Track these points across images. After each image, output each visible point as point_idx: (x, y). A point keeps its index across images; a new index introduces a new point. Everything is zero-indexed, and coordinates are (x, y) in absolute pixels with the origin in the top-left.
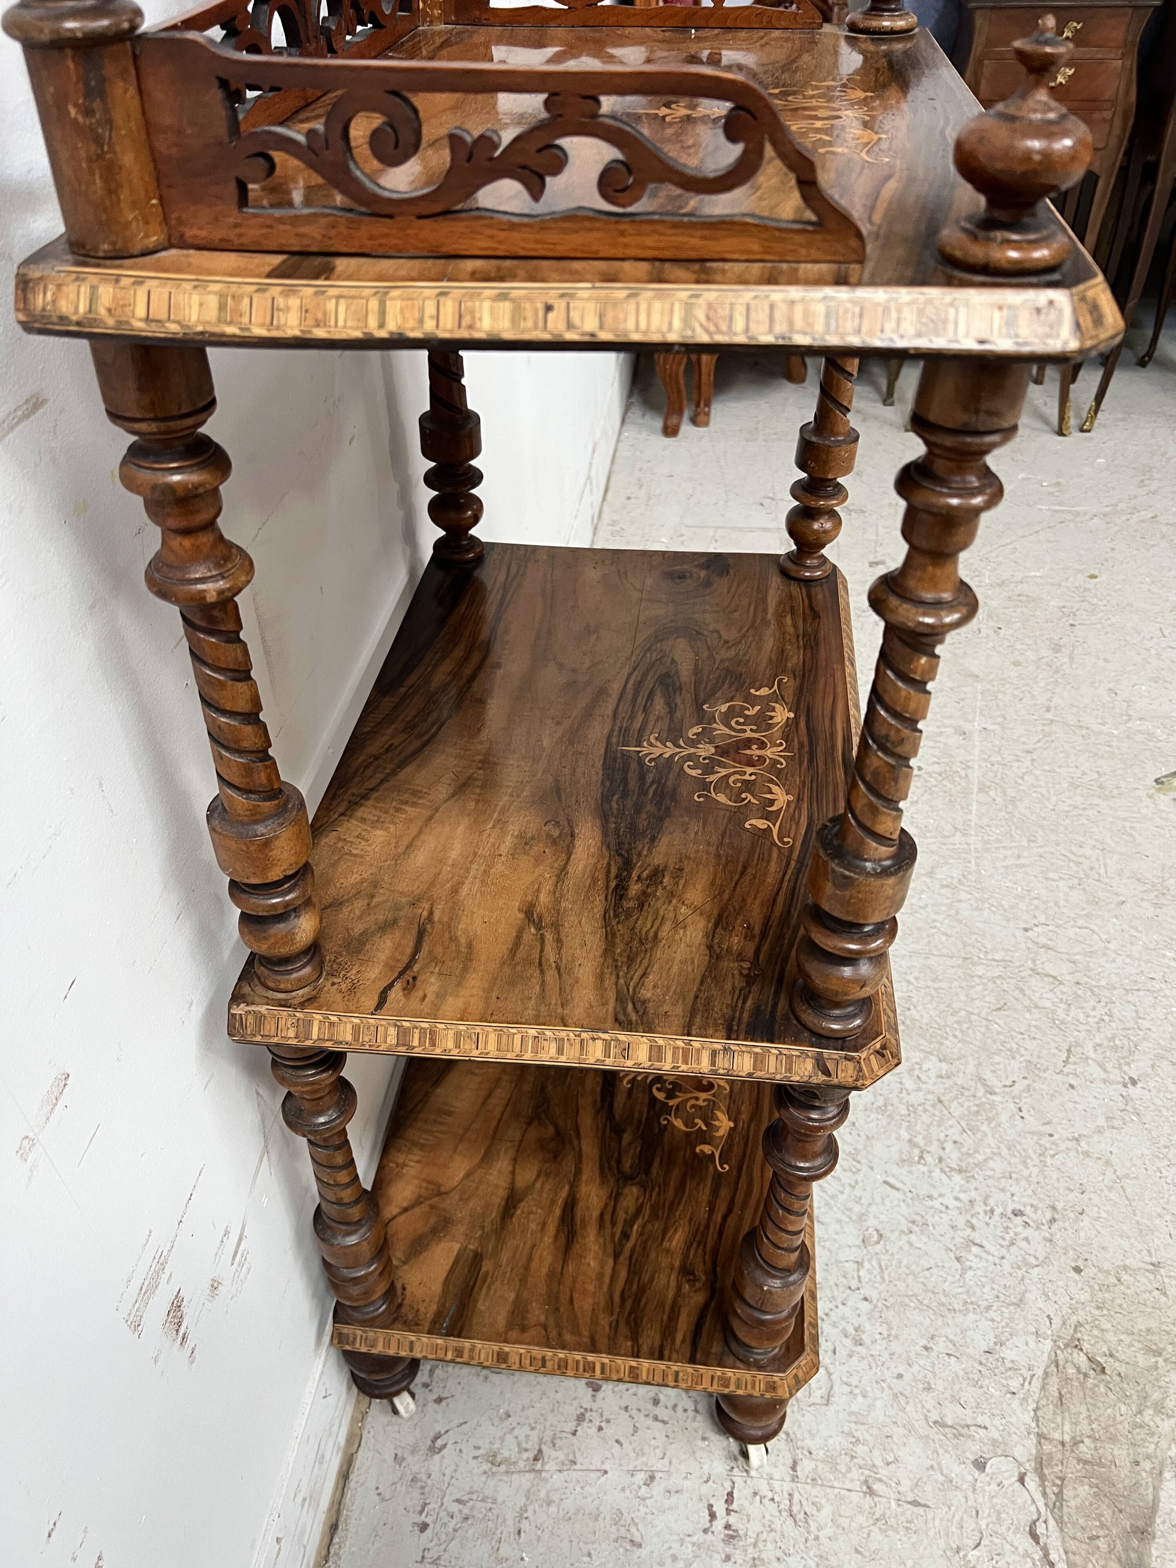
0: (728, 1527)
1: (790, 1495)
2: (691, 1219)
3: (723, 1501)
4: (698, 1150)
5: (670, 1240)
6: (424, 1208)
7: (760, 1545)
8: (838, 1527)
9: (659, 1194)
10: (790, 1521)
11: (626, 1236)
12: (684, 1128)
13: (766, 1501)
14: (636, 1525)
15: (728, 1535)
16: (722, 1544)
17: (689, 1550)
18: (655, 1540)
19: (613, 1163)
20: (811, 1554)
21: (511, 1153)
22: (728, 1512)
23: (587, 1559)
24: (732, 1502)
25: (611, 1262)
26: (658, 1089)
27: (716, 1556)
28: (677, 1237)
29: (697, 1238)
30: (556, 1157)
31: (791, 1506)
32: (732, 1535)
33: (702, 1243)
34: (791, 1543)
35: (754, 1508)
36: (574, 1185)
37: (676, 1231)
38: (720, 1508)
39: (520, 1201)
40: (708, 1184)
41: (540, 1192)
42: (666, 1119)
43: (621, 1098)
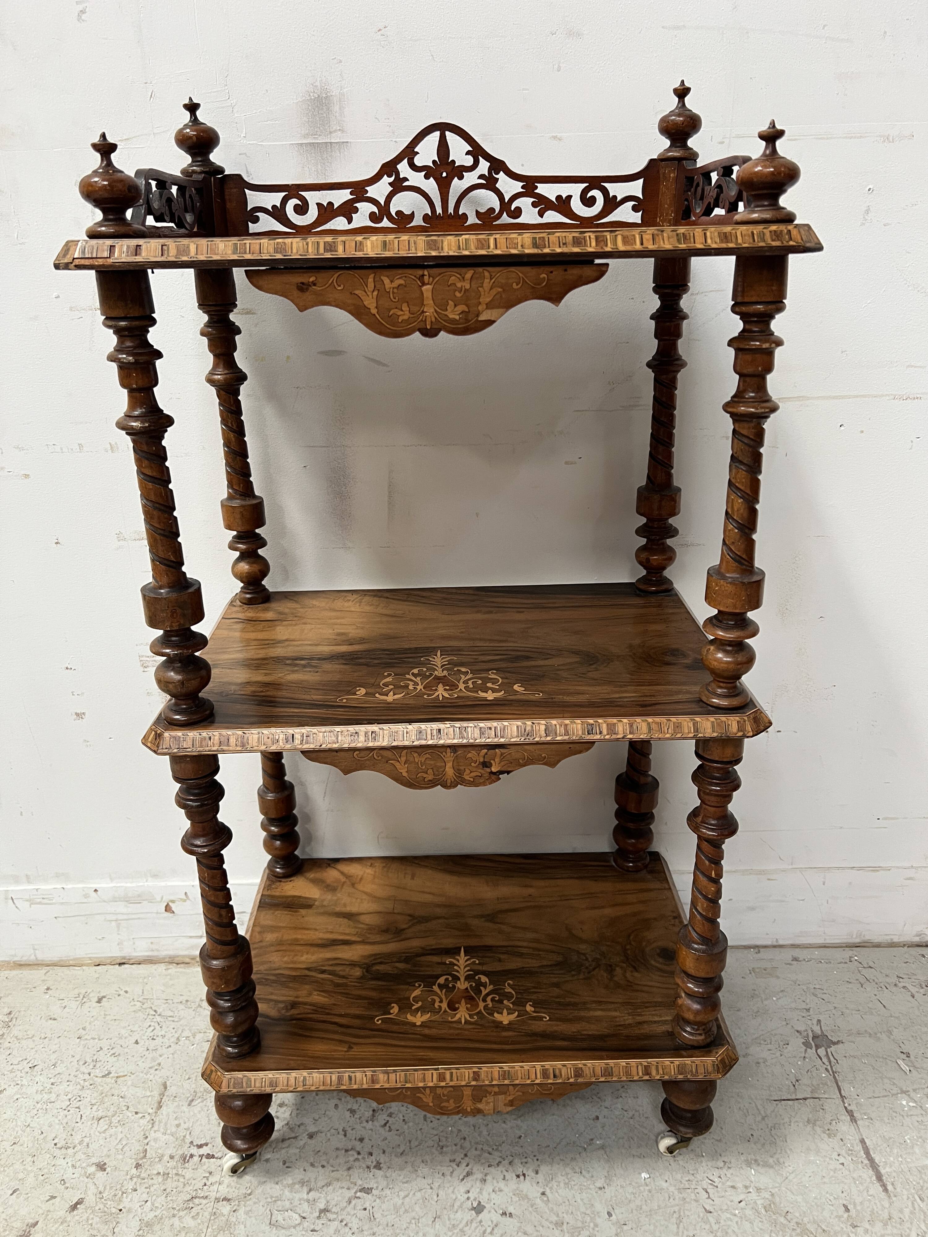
0: (192, 1156)
1: (207, 1197)
2: (334, 1005)
3: (209, 1152)
4: (393, 1005)
5: (318, 995)
6: (343, 879)
7: (176, 1178)
8: (179, 1232)
9: (355, 986)
10: (189, 1197)
11: (323, 972)
12: (413, 996)
13: (205, 1180)
14: (202, 1102)
15: (186, 1156)
16: (181, 1153)
17: (181, 1133)
18: (192, 1113)
19: (379, 961)
20: (164, 1212)
21: (384, 910)
22: (201, 1156)
23: (187, 1077)
24: (207, 1158)
25: (304, 967)
26: (447, 979)
27: (175, 1150)
28: (320, 998)
29: (319, 1008)
30: (383, 931)
31: (199, 1197)
32: (185, 1159)
33: (316, 1012)
34: (174, 1198)
35: (201, 1172)
36: (363, 942)
37: (325, 997)
38: (205, 1151)
39: (349, 920)
40: (364, 1013)
41: (356, 928)
42: (420, 985)
43: (436, 959)
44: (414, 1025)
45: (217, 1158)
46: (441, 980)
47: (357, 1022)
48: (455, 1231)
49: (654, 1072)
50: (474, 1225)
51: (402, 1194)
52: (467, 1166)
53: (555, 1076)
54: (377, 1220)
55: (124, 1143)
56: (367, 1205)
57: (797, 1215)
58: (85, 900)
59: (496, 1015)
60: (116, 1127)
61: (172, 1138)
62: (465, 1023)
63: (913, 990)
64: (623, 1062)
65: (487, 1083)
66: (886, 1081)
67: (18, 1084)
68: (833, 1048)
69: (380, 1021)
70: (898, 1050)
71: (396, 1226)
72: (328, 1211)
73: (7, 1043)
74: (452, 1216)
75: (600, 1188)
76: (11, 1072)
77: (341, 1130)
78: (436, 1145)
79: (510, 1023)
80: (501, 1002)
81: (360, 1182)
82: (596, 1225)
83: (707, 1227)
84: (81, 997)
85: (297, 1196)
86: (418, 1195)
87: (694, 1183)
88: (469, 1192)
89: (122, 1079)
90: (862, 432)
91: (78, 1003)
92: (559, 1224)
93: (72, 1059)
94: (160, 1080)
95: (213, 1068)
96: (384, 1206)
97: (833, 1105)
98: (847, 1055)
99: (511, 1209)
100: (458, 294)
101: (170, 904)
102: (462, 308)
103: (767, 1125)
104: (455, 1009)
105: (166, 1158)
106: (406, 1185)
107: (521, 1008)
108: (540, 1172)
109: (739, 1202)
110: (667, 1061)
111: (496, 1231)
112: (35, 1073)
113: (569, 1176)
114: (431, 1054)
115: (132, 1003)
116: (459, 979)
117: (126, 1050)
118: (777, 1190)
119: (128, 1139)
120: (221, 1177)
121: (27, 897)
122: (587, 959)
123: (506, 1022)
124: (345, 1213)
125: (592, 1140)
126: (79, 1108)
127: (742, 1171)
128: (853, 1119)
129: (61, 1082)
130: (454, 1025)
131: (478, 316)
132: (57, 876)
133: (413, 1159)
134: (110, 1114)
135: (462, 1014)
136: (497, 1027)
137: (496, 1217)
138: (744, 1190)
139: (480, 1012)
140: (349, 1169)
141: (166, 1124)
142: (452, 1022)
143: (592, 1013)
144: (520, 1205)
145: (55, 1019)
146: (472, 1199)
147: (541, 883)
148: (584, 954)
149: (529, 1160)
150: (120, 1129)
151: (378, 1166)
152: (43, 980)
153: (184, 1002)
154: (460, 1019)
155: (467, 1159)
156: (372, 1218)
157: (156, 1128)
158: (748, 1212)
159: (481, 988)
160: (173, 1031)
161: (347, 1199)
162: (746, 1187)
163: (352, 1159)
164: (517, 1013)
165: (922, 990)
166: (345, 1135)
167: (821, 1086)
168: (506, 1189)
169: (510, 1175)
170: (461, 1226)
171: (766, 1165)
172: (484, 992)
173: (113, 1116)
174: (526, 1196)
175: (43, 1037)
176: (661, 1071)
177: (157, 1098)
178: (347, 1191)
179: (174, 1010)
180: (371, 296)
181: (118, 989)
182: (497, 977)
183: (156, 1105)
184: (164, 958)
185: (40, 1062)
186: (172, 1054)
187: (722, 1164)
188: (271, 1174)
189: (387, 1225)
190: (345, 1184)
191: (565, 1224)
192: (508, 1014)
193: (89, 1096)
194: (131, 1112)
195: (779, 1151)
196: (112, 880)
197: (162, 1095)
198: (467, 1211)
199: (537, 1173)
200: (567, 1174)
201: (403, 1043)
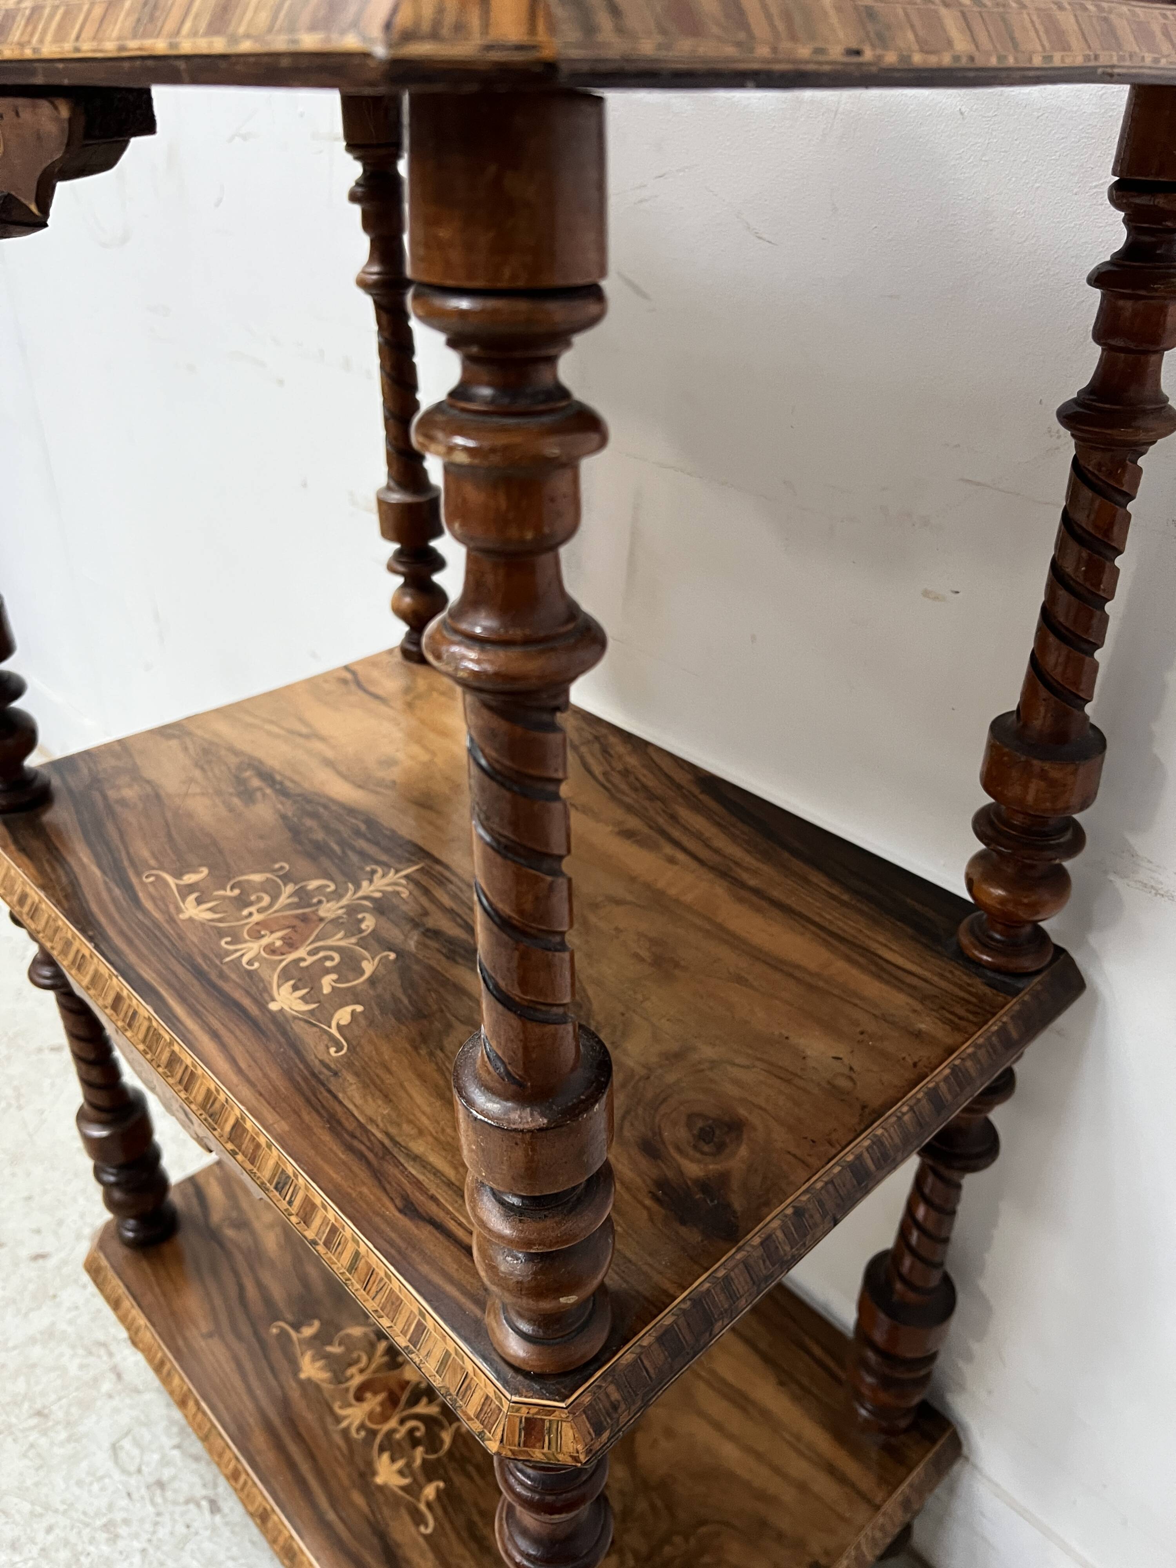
2: (272, 1263)
4: (314, 1324)
29: (255, 1254)
33: (247, 1254)
47: (259, 1308)
51: (234, 1551)
56: (195, 1524)
59: (386, 1457)
62: (343, 1429)
69: (277, 1331)
72: (162, 1489)
79: (381, 1489)
80: (415, 1442)
85: (164, 1440)
104: (359, 1398)
107: (421, 1479)
123: (379, 1480)
124: (171, 1508)
130: (329, 1420)
135: (357, 1414)
136: (362, 1475)
139: (375, 1432)
142: (332, 1412)
154: (345, 1417)
161: (189, 1495)
164: (405, 1481)
178: (201, 1487)
192: (399, 1472)
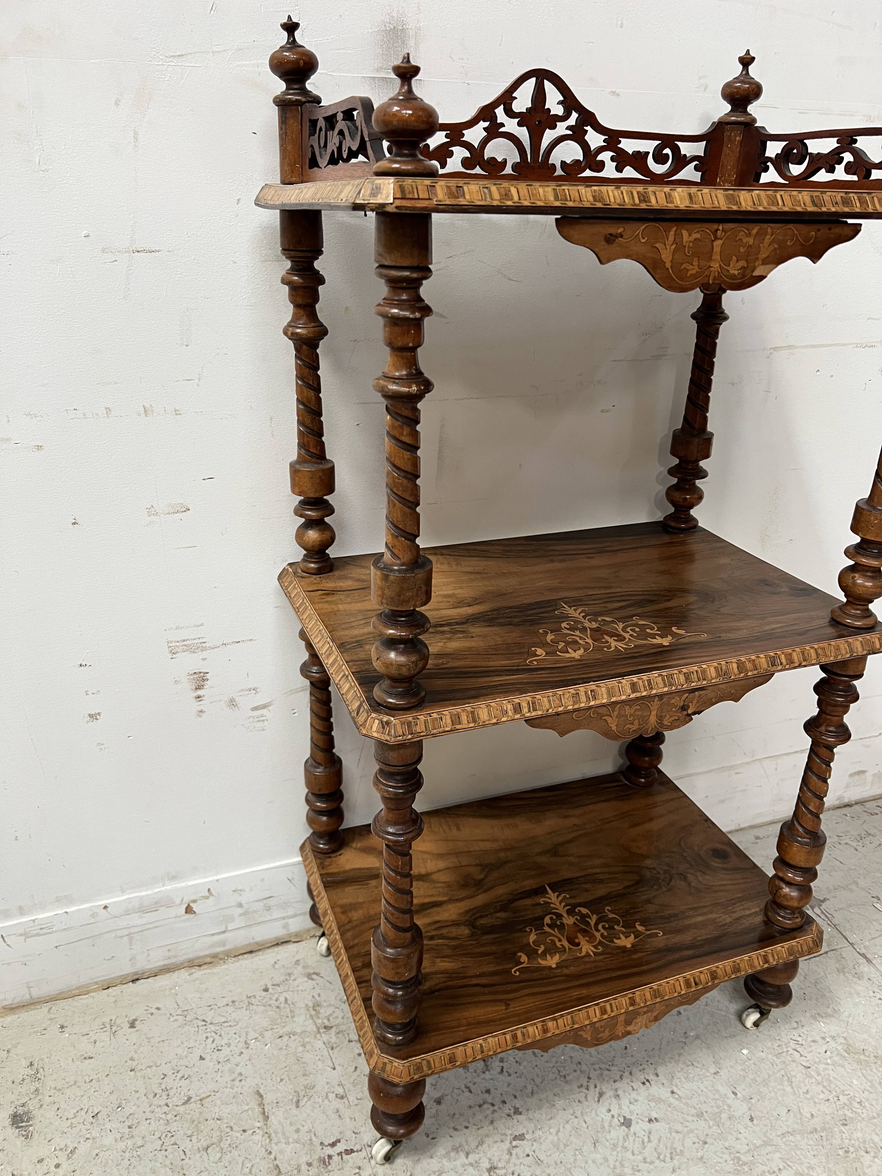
0: (330, 1157)
2: (464, 967)
3: (346, 1148)
4: (519, 954)
5: (442, 962)
9: (471, 945)
12: (531, 941)
14: (309, 1099)
15: (324, 1159)
16: (317, 1157)
17: (305, 1138)
18: (305, 1114)
19: (478, 915)
21: (451, 865)
22: (340, 1154)
24: (347, 1154)
26: (551, 919)
27: (308, 1157)
28: (446, 964)
29: (452, 975)
30: (463, 886)
32: (327, 1161)
33: (451, 978)
35: (349, 1171)
36: (450, 901)
37: (450, 962)
38: (340, 1147)
39: (423, 881)
40: (495, 969)
41: (435, 888)
42: (531, 930)
43: (528, 902)
44: (550, 968)
45: (357, 1151)
46: (547, 920)
47: (496, 979)
48: (619, 1149)
49: (771, 960)
50: (631, 1139)
51: (553, 1131)
52: (596, 1087)
53: (696, 984)
54: (545, 1162)
55: (249, 1165)
56: (528, 1151)
57: (871, 1049)
58: (94, 920)
59: (615, 940)
60: (230, 1152)
61: (298, 1145)
62: (594, 955)
63: (854, 844)
64: (746, 957)
65: (642, 1005)
66: (874, 923)
67: (88, 1139)
68: (824, 906)
69: (518, 973)
70: (870, 897)
71: (564, 1162)
72: (495, 1168)
73: (47, 1097)
74: (608, 1137)
75: (715, 1073)
76: (71, 1126)
77: (463, 1087)
78: (558, 1077)
79: (633, 945)
80: (612, 928)
81: (509, 1132)
82: (730, 1107)
83: (813, 1080)
84: (108, 1026)
85: (458, 1163)
86: (568, 1127)
87: (784, 1046)
88: (610, 1110)
89: (208, 1100)
90: (832, 376)
91: (108, 1033)
92: (700, 1115)
93: (137, 1095)
94: (250, 1090)
95: (386, 1061)
96: (543, 1147)
97: (847, 952)
98: (836, 909)
99: (654, 1115)
100: (742, 250)
101: (191, 904)
102: (742, 263)
103: (810, 982)
104: (578, 944)
105: (304, 1167)
106: (551, 1121)
107: (632, 930)
108: (659, 1074)
109: (826, 1052)
110: (778, 947)
111: (652, 1138)
112: (101, 1122)
113: (685, 1070)
114: (584, 992)
115: (172, 1019)
116: (562, 916)
117: (195, 1069)
118: (846, 1033)
119: (250, 1160)
120: (373, 1169)
121: (22, 931)
122: (659, 873)
123: (629, 946)
124: (511, 1165)
125: (686, 1033)
126: (175, 1144)
127: (814, 1026)
128: (869, 961)
129: (138, 1123)
130: (587, 959)
131: (753, 271)
132: (58, 900)
133: (545, 1095)
134: (215, 1140)
135: (586, 948)
136: (624, 952)
137: (647, 1126)
138: (824, 1042)
139: (600, 942)
140: (492, 1122)
141: (284, 1134)
142: (582, 957)
143: (693, 921)
144: (659, 1108)
145: (91, 1058)
146: (616, 1116)
147: (578, 812)
148: (654, 869)
149: (645, 1066)
150: (235, 1153)
151: (517, 1112)
152: (51, 1019)
153: (231, 1004)
154: (587, 952)
155: (591, 1081)
156: (539, 1162)
157: (275, 1140)
158: (836, 1059)
159: (587, 919)
160: (236, 1036)
161: (506, 1152)
162: (824, 1038)
163: (489, 1112)
164: (632, 936)
165: (860, 844)
166: (471, 1092)
167: (832, 939)
168: (639, 1098)
169: (637, 1085)
170: (620, 1144)
171: (828, 1016)
172: (592, 923)
173: (221, 1141)
174: (660, 1098)
175: (88, 1081)
176: (776, 957)
177: (258, 1110)
178: (502, 1143)
179: (225, 1014)
180: (668, 250)
181: (146, 1008)
182: (593, 905)
183: (261, 1118)
184: (182, 963)
185: (100, 1108)
186: (249, 1060)
187: (795, 1025)
188: (421, 1150)
189: (556, 1164)
190: (497, 1137)
191: (705, 1113)
192: (626, 937)
193: (179, 1129)
194: (238, 1132)
195: (831, 1002)
196: (123, 891)
197: (261, 1105)
198: (617, 1128)
199: (657, 1075)
200: (682, 1069)
201: (551, 988)
